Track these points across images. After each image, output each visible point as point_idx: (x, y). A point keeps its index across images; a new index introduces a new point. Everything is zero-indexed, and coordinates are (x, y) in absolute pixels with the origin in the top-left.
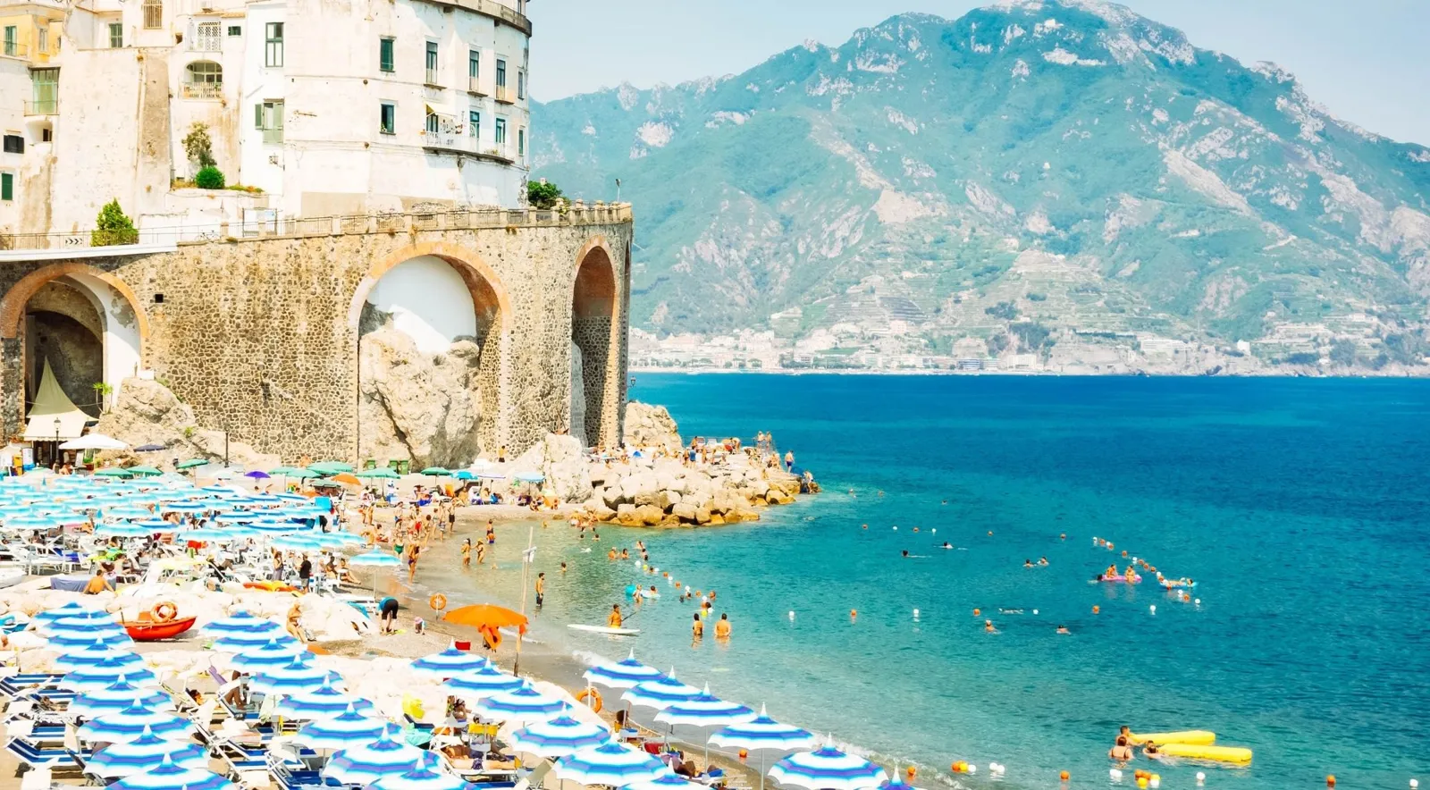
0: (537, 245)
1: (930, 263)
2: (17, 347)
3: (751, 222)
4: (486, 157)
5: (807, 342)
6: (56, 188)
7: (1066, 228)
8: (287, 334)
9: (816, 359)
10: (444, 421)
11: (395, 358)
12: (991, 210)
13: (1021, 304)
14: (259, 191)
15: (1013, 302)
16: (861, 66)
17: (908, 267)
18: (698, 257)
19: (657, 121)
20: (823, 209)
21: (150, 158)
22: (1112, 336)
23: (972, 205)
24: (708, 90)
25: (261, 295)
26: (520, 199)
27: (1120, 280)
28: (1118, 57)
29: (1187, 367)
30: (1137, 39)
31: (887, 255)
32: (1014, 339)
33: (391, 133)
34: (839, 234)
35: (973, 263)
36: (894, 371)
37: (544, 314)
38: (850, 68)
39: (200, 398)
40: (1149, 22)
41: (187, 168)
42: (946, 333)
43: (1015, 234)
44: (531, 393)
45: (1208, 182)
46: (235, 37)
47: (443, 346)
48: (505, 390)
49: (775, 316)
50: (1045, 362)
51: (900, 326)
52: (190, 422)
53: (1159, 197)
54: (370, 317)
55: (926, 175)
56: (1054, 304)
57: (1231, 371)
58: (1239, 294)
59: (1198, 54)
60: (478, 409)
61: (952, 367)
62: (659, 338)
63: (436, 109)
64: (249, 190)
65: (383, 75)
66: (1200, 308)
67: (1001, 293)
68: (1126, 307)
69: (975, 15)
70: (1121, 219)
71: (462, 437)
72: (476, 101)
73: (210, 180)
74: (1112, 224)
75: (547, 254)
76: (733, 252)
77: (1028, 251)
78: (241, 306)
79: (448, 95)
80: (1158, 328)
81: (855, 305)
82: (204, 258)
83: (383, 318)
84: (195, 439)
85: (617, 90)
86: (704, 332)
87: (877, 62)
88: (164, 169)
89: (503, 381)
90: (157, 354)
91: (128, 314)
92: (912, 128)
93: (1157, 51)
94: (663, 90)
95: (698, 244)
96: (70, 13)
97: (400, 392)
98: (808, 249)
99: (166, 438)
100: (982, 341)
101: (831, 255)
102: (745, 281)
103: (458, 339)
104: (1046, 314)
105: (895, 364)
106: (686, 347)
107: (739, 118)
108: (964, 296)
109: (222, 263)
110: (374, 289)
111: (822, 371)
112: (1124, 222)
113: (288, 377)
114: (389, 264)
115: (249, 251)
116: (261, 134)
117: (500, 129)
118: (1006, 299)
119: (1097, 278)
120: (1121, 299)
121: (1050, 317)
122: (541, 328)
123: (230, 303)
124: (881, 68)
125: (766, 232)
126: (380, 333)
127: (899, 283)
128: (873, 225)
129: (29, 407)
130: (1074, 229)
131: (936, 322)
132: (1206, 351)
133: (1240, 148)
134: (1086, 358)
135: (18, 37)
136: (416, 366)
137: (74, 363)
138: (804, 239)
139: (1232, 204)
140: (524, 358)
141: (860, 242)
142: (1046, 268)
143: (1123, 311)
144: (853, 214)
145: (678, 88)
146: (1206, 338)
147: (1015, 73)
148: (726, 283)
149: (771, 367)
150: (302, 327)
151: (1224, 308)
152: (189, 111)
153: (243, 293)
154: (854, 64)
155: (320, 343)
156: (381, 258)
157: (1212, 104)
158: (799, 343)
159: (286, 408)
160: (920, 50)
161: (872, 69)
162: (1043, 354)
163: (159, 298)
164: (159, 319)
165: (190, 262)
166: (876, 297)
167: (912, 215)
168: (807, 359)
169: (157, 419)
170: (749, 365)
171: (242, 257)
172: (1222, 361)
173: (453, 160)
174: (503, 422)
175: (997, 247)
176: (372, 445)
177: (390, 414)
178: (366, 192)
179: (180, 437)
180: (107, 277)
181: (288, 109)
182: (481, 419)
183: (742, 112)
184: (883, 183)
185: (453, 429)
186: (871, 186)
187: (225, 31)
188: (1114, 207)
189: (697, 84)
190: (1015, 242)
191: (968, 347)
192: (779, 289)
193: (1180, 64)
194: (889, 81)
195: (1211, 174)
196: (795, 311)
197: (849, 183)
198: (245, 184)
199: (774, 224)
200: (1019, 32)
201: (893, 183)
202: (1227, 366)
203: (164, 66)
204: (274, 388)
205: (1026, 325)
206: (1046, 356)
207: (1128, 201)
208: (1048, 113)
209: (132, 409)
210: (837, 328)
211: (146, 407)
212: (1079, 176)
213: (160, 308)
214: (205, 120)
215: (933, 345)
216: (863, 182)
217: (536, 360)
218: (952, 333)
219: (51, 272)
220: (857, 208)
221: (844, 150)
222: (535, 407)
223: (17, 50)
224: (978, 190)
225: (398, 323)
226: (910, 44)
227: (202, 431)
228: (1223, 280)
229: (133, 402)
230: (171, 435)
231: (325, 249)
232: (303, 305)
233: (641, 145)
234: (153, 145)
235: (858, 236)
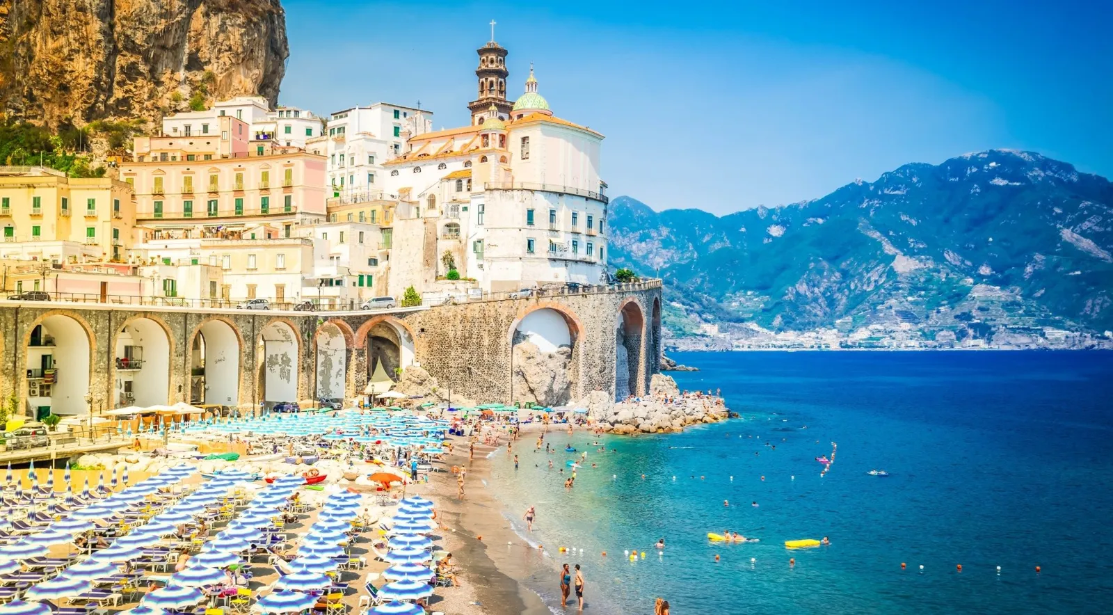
0: (597, 303)
1: (923, 293)
2: (363, 352)
3: (825, 274)
4: (580, 261)
5: (855, 334)
6: (389, 281)
7: (1001, 272)
8: (479, 345)
9: (860, 343)
10: (552, 384)
11: (528, 356)
12: (959, 264)
13: (974, 313)
14: (475, 280)
15: (970, 312)
16: (886, 192)
17: (910, 294)
18: (797, 292)
19: (777, 224)
20: (864, 266)
21: (427, 267)
22: (1028, 329)
23: (947, 261)
24: (805, 207)
25: (468, 328)
26: (601, 280)
27: (1034, 299)
28: (1032, 180)
29: (1073, 346)
30: (1044, 171)
31: (900, 289)
32: (971, 332)
33: (533, 252)
34: (872, 279)
35: (947, 292)
36: (902, 349)
37: (601, 334)
38: (880, 193)
39: (440, 374)
40: (1052, 161)
41: (443, 270)
42: (932, 329)
43: (972, 276)
44: (594, 371)
45: (1087, 244)
46: (465, 212)
47: (553, 349)
48: (581, 369)
49: (838, 321)
50: (989, 343)
51: (906, 326)
52: (435, 386)
53: (1057, 254)
54: (518, 337)
55: (921, 246)
56: (994, 313)
57: (1101, 347)
58: (1106, 305)
59: (1081, 176)
60: (570, 378)
61: (935, 347)
62: (776, 333)
63: (554, 240)
64: (470, 280)
65: (528, 227)
66: (1082, 313)
67: (964, 307)
68: (1037, 314)
69: (950, 162)
70: (1034, 266)
71: (562, 391)
72: (576, 236)
73: (453, 276)
74: (1029, 269)
75: (602, 306)
76: (816, 290)
77: (978, 285)
78: (459, 333)
79: (562, 234)
80: (1058, 325)
81: (881, 315)
82: (442, 312)
83: (524, 337)
84: (437, 393)
85: (757, 209)
86: (800, 330)
87: (894, 190)
88: (433, 272)
89: (581, 365)
90: (421, 355)
91: (410, 338)
92: (914, 222)
93: (1056, 176)
94: (781, 208)
95: (797, 286)
96: (397, 203)
97: (531, 371)
98: (856, 286)
99: (424, 393)
100: (953, 333)
101: (868, 290)
102: (822, 304)
103: (561, 346)
104: (989, 318)
105: (903, 345)
106: (790, 338)
107: (820, 221)
108: (942, 309)
109: (450, 314)
110: (520, 324)
111: (862, 349)
112: (1036, 268)
113: (480, 364)
114: (526, 312)
115: (462, 308)
116: (475, 255)
117: (590, 247)
118: (966, 311)
119: (1019, 298)
120: (1033, 309)
121: (991, 320)
122: (599, 341)
123: (454, 331)
124: (897, 192)
125: (833, 279)
126: (523, 345)
127: (906, 303)
128: (891, 274)
129: (369, 379)
130: (1007, 272)
131: (927, 323)
132: (1085, 337)
133: (1107, 227)
134: (1013, 341)
135: (377, 216)
136: (539, 359)
137: (392, 359)
138: (854, 281)
139: (1101, 256)
140: (591, 354)
141: (884, 283)
142: (989, 294)
143: (1035, 316)
144: (880, 268)
145: (789, 207)
146: (1085, 330)
147: (972, 191)
148: (813, 305)
149: (835, 347)
150: (486, 342)
151: (1097, 313)
152: (444, 246)
153: (460, 327)
154: (882, 191)
155: (494, 350)
156: (522, 310)
157: (1089, 203)
158: (851, 335)
159: (479, 379)
160: (918, 182)
161: (892, 193)
162: (988, 339)
163: (423, 330)
164: (423, 339)
165: (436, 314)
166: (893, 311)
167: (913, 267)
168: (854, 343)
169: (421, 384)
170: (823, 347)
171: (459, 311)
172: (1095, 342)
173: (564, 263)
174: (581, 384)
175: (961, 283)
176: (518, 395)
177: (527, 381)
178: (520, 279)
179: (430, 392)
180: (400, 321)
181: (486, 243)
182: (572, 383)
183: (822, 218)
184: (897, 251)
185: (556, 388)
186: (890, 253)
187: (461, 209)
188: (1031, 260)
189: (798, 205)
190: (971, 280)
191: (945, 336)
192: (841, 308)
193: (1070, 182)
194: (902, 199)
195: (1090, 241)
196: (849, 319)
197: (879, 252)
198: (469, 278)
199: (837, 274)
200: (974, 170)
201: (902, 251)
202: (1099, 345)
203: (435, 225)
204: (474, 369)
205: (977, 324)
206: (989, 341)
207: (1038, 257)
208: (991, 212)
209: (410, 380)
210: (871, 327)
211: (416, 379)
212: (1009, 244)
213: (423, 334)
214: (451, 249)
215: (924, 334)
216: (886, 251)
217: (597, 356)
218: (935, 329)
219: (377, 319)
220: (882, 265)
221: (876, 235)
222: (597, 377)
223: (376, 220)
224: (950, 253)
225: (531, 340)
226: (914, 179)
227: (441, 389)
228: (1096, 298)
229: (410, 377)
230: (426, 391)
231: (497, 307)
232: (487, 332)
233: (769, 236)
234: (428, 261)
235: (883, 279)
